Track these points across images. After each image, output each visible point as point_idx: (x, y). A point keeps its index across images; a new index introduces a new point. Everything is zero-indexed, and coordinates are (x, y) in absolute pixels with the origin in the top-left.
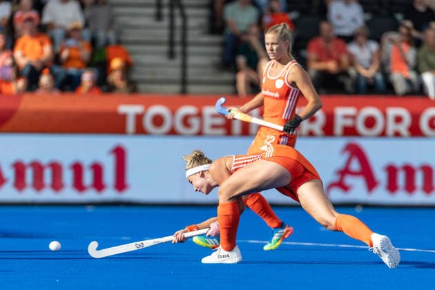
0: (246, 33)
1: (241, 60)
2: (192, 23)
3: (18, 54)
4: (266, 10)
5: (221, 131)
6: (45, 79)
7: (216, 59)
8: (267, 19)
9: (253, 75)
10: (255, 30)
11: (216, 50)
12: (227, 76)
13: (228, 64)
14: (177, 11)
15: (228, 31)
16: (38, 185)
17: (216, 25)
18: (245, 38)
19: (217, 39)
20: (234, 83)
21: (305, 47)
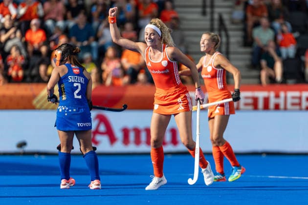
0: (266, 46)
1: (264, 63)
2: (232, 40)
3: (124, 60)
4: (279, 31)
5: (251, 107)
6: (141, 77)
7: (248, 62)
8: (280, 37)
9: (271, 72)
10: (272, 44)
11: (248, 57)
12: (254, 73)
13: (255, 65)
14: (223, 33)
15: (255, 45)
16: (138, 142)
17: (248, 41)
18: (265, 49)
19: (248, 50)
20: (259, 77)
21: (304, 54)
